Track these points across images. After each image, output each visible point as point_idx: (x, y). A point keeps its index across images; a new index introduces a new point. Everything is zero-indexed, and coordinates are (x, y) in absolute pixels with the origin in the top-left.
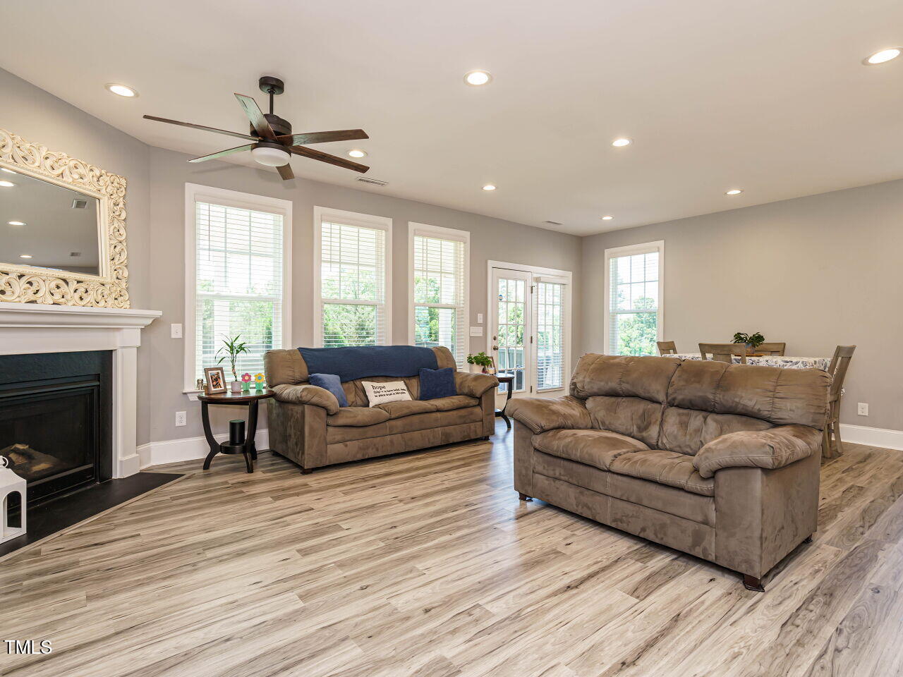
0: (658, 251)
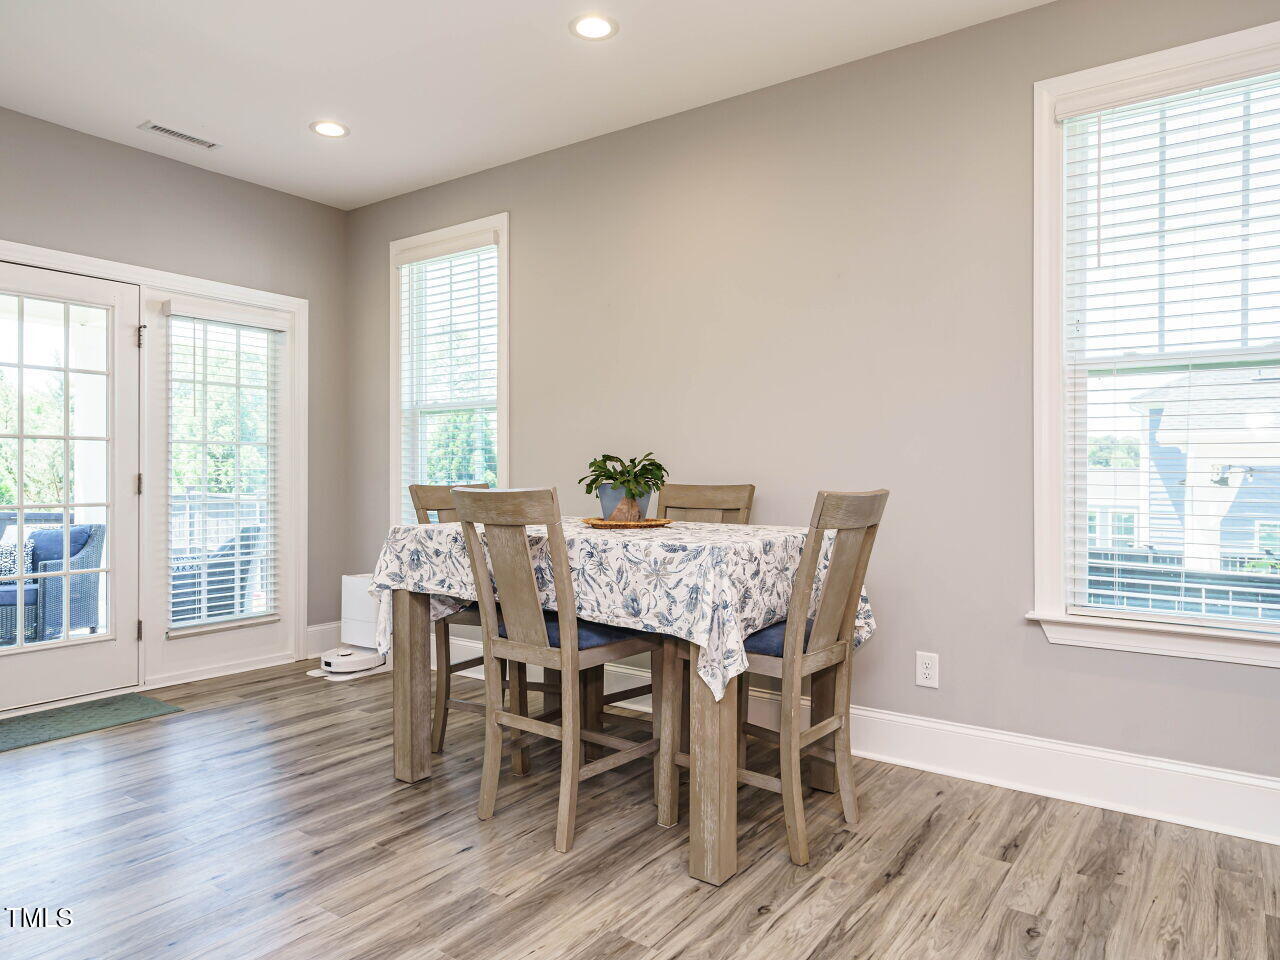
0: (497, 242)
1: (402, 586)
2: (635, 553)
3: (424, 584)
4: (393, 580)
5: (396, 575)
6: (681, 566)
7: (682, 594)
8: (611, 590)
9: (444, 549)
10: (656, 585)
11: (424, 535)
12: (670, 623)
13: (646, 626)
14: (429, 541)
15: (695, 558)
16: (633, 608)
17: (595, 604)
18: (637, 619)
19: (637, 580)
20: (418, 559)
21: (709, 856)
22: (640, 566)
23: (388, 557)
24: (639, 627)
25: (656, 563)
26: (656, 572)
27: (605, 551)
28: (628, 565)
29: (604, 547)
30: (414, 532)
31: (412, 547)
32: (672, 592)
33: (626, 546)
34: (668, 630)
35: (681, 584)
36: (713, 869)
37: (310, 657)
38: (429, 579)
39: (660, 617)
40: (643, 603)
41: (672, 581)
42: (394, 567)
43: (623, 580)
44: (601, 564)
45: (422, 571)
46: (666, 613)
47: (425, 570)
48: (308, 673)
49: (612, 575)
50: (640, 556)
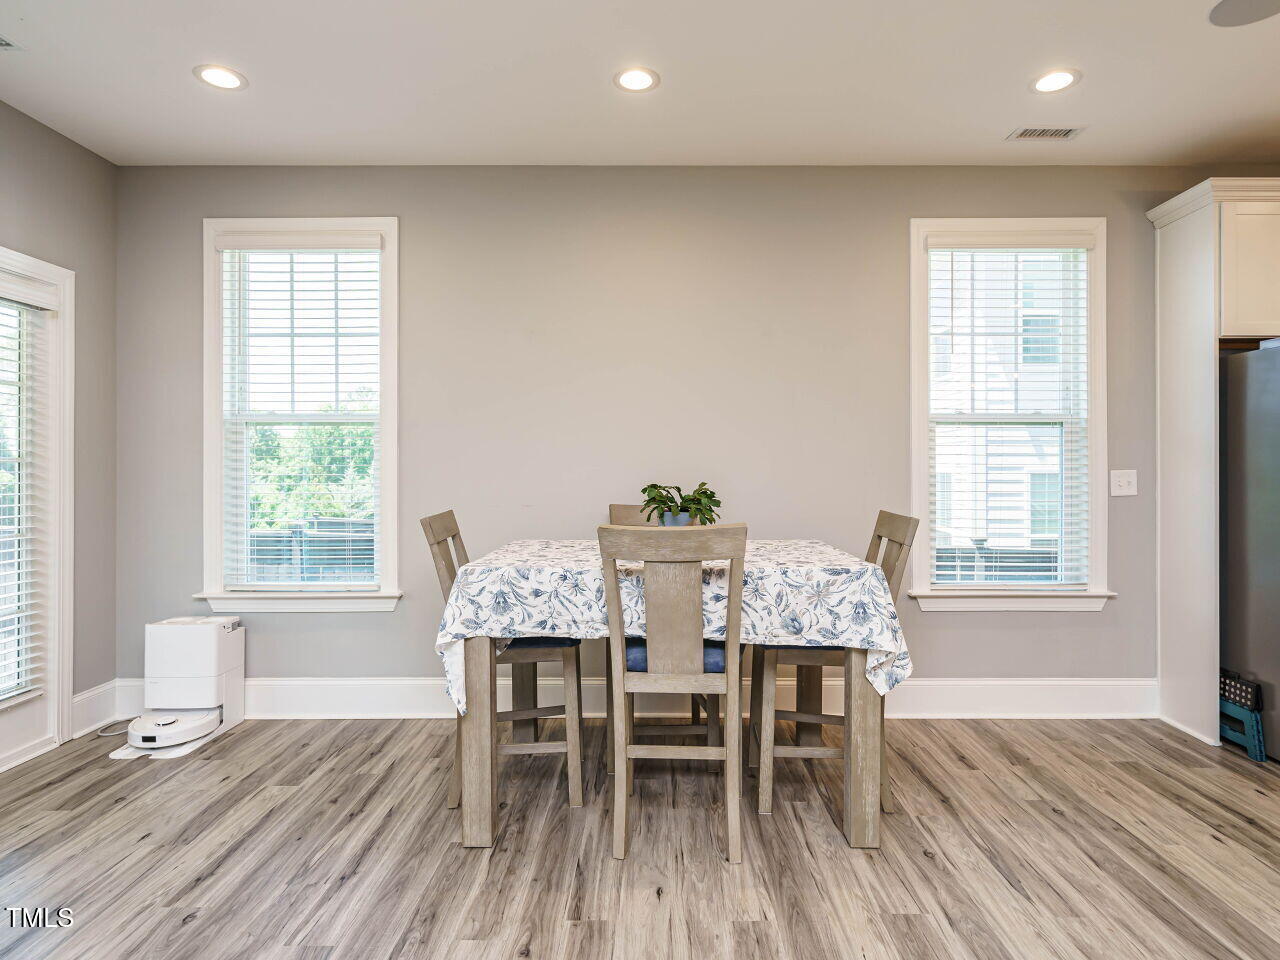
0: (380, 247)
1: (479, 632)
2: (794, 578)
3: (517, 627)
4: (468, 627)
5: (470, 621)
6: (844, 587)
7: (846, 610)
8: (770, 613)
9: (547, 588)
10: (816, 605)
11: (515, 575)
12: (835, 636)
13: (809, 641)
14: (523, 582)
15: (858, 579)
16: (794, 627)
17: (750, 628)
18: (799, 636)
19: (798, 602)
20: (505, 601)
21: (871, 825)
22: (802, 590)
23: (460, 602)
24: (803, 643)
25: (818, 585)
26: (819, 593)
27: (761, 578)
28: (789, 589)
29: (760, 575)
30: (500, 572)
31: (495, 589)
32: (836, 610)
33: (785, 573)
34: (836, 643)
35: (845, 602)
36: (874, 835)
37: (75, 736)
38: (523, 621)
39: (821, 631)
40: (805, 621)
41: (834, 600)
42: (469, 612)
43: (783, 603)
44: (757, 590)
45: (512, 614)
46: (831, 629)
47: (517, 613)
48: (113, 755)
49: (770, 600)
50: (802, 580)
